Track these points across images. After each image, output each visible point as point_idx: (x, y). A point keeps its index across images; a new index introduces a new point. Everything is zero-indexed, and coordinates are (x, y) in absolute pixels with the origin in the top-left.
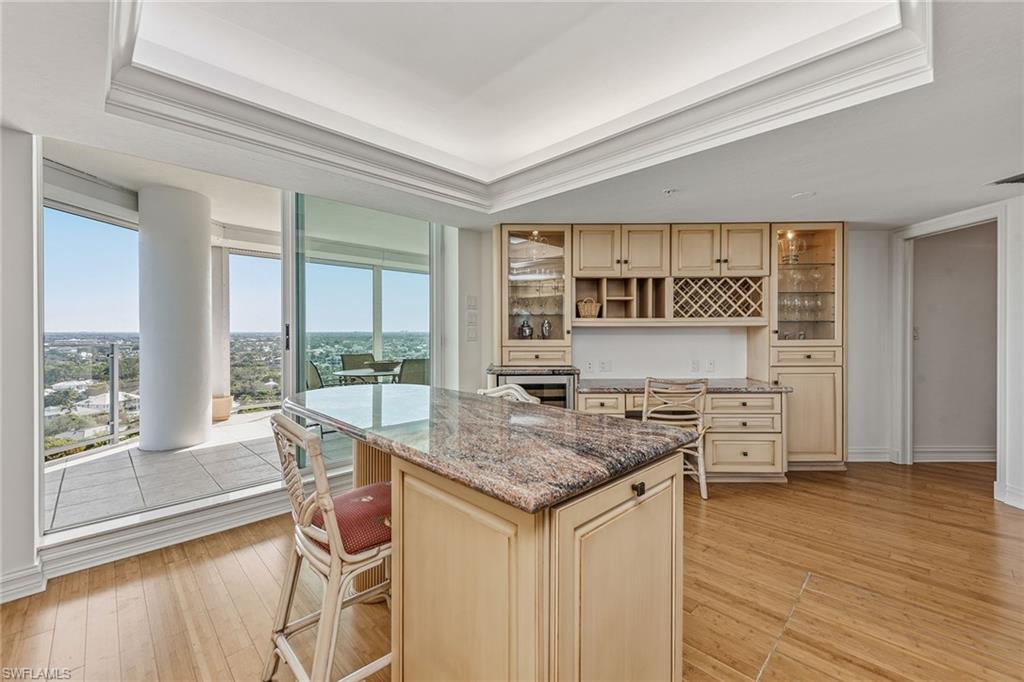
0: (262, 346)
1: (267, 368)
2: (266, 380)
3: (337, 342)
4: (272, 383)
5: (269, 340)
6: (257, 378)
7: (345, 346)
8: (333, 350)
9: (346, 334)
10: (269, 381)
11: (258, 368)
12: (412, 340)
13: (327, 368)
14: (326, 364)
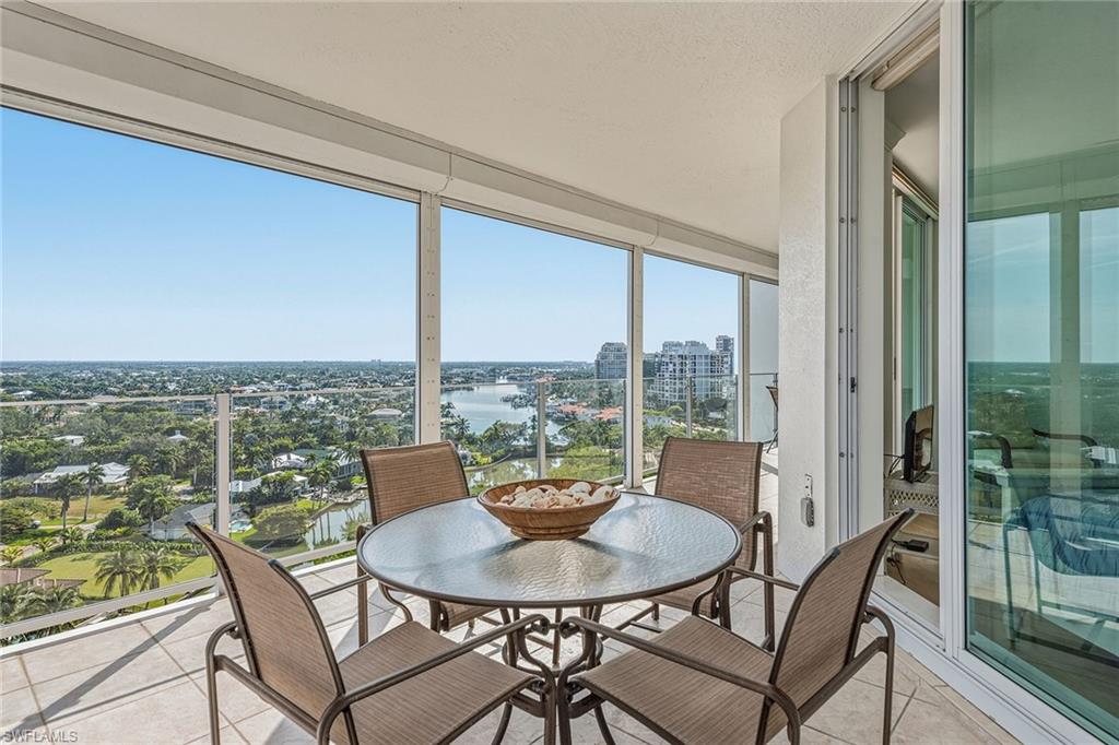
0: (164, 382)
1: (172, 413)
2: (171, 432)
3: (278, 377)
4: (178, 437)
5: (176, 373)
6: (157, 430)
7: (289, 382)
8: (271, 387)
9: (291, 364)
10: (174, 434)
11: (159, 414)
12: (388, 374)
13: (263, 414)
14: (261, 409)
